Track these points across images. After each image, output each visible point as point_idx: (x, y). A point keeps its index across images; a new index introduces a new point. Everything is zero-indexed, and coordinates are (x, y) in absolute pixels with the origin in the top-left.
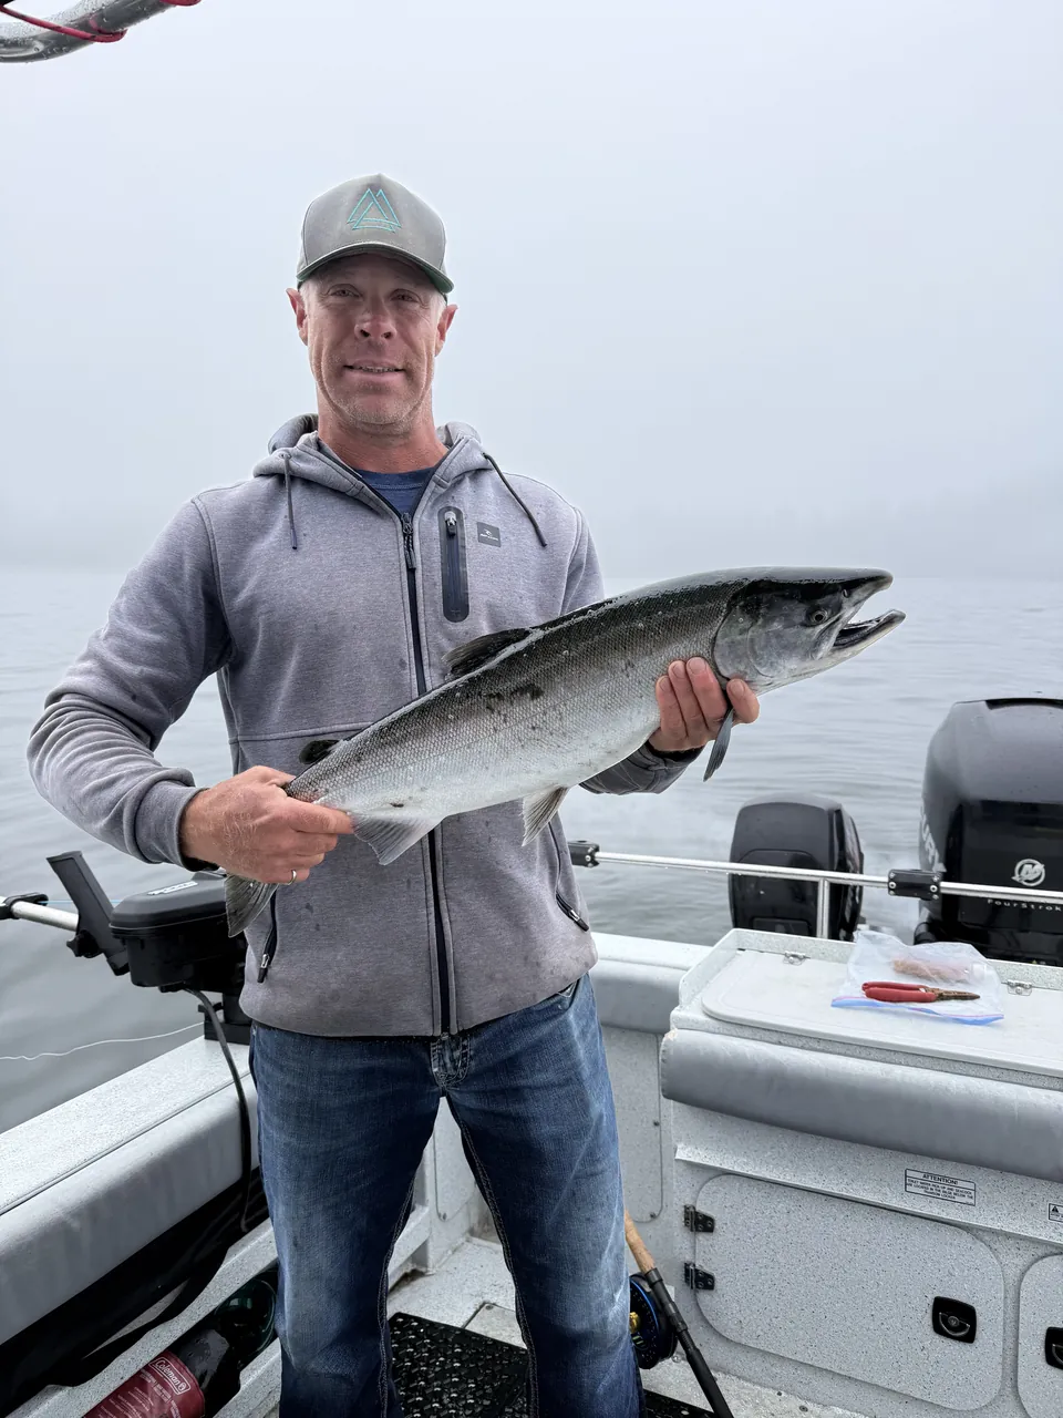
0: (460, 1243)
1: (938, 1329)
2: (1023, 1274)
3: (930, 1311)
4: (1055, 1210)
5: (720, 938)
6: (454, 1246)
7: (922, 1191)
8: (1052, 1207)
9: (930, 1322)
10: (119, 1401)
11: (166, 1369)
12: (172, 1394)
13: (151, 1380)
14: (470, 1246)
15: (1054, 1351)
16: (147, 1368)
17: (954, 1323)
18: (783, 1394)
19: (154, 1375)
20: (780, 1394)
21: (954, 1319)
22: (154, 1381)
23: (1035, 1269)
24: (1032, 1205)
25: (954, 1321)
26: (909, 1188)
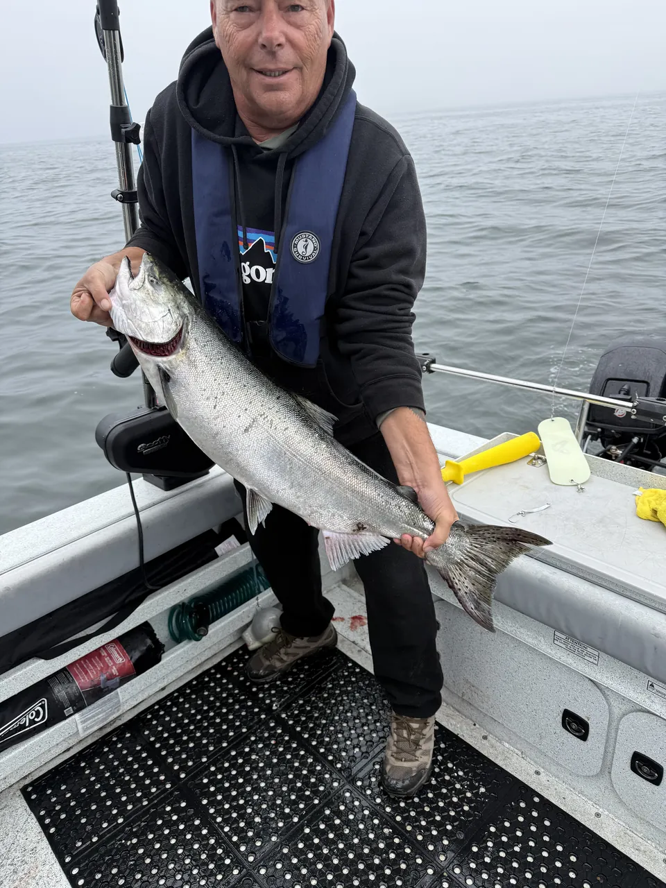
0: (333, 587)
1: (564, 726)
2: (624, 715)
3: (561, 715)
4: (652, 685)
5: (496, 436)
6: (329, 588)
7: (564, 646)
8: (650, 683)
9: (561, 721)
10: (85, 662)
11: (112, 649)
12: (113, 662)
13: (104, 653)
14: (338, 589)
15: (636, 765)
16: (103, 647)
17: (574, 727)
18: (477, 726)
19: (106, 651)
20: (475, 725)
21: (575, 724)
22: (106, 654)
23: (631, 716)
24: (636, 677)
25: (574, 725)
26: (556, 642)
